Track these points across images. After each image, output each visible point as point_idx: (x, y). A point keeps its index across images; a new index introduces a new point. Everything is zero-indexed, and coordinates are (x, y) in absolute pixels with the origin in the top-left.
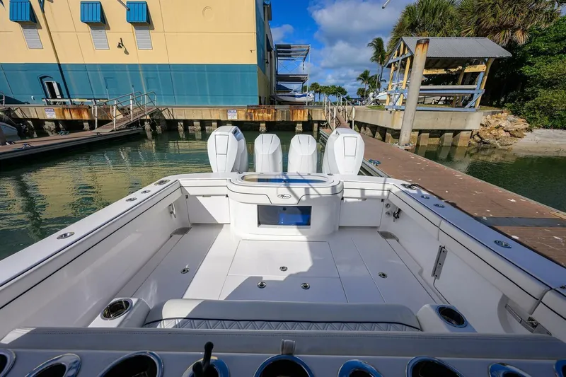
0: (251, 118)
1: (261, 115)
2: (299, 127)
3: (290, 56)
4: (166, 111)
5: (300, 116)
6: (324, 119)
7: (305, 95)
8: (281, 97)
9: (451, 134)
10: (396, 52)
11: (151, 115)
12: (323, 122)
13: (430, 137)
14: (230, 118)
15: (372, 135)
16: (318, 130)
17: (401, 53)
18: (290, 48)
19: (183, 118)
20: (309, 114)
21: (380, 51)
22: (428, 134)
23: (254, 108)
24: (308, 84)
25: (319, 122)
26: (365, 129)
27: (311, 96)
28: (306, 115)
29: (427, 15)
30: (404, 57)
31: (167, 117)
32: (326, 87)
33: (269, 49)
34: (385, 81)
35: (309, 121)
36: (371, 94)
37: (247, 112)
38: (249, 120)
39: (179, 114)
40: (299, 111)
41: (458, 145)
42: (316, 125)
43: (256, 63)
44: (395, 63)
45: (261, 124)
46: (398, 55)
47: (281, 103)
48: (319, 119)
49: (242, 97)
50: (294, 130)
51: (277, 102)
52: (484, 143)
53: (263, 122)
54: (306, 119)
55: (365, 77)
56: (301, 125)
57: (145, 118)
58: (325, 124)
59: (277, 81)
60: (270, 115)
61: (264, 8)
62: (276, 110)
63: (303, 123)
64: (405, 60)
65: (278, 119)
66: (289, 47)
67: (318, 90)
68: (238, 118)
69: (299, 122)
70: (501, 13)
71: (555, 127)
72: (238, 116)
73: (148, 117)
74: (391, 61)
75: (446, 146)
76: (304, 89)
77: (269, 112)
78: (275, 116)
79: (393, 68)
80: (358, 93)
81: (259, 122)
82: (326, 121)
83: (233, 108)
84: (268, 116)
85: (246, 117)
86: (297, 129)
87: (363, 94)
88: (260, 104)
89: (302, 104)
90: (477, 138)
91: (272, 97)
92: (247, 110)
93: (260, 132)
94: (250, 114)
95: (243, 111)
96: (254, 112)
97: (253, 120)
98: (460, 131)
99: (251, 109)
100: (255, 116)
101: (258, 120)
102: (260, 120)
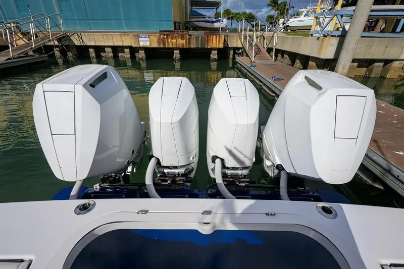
0: (164, 44)
1: (174, 41)
2: (213, 54)
4: (76, 36)
5: (216, 43)
6: (240, 46)
7: (219, 21)
8: (196, 23)
9: (382, 64)
11: (59, 40)
12: (239, 49)
13: (358, 67)
14: (142, 44)
15: (290, 63)
16: (234, 58)
19: (93, 44)
20: (225, 40)
22: (357, 64)
23: (167, 33)
24: (221, 10)
25: (235, 49)
26: (283, 57)
27: (225, 22)
28: (222, 41)
31: (77, 43)
32: (237, 14)
34: (293, 8)
35: (225, 48)
36: (282, 21)
37: (159, 39)
38: (162, 46)
39: (90, 40)
40: (214, 37)
41: (388, 77)
42: (232, 52)
45: (175, 51)
47: (196, 28)
48: (235, 46)
49: (158, 22)
50: (209, 57)
51: (191, 28)
53: (177, 49)
54: (221, 46)
55: (274, 3)
56: (216, 52)
57: (52, 43)
58: (241, 51)
59: (192, 6)
60: (184, 42)
62: (190, 35)
63: (219, 50)
65: (193, 46)
67: (230, 16)
68: (151, 45)
69: (214, 49)
72: (150, 42)
73: (56, 43)
75: (372, 78)
76: (217, 15)
77: (182, 38)
78: (189, 43)
80: (267, 20)
81: (173, 49)
82: (241, 48)
83: (146, 34)
84: (181, 42)
85: (159, 43)
86: (212, 56)
87: (272, 21)
88: (175, 29)
89: (217, 29)
91: (187, 22)
92: (160, 35)
93: (174, 60)
94: (163, 40)
95: (155, 36)
96: (167, 38)
97: (167, 47)
98: (392, 61)
99: (164, 35)
100: (168, 42)
101: (171, 47)
102: (174, 46)
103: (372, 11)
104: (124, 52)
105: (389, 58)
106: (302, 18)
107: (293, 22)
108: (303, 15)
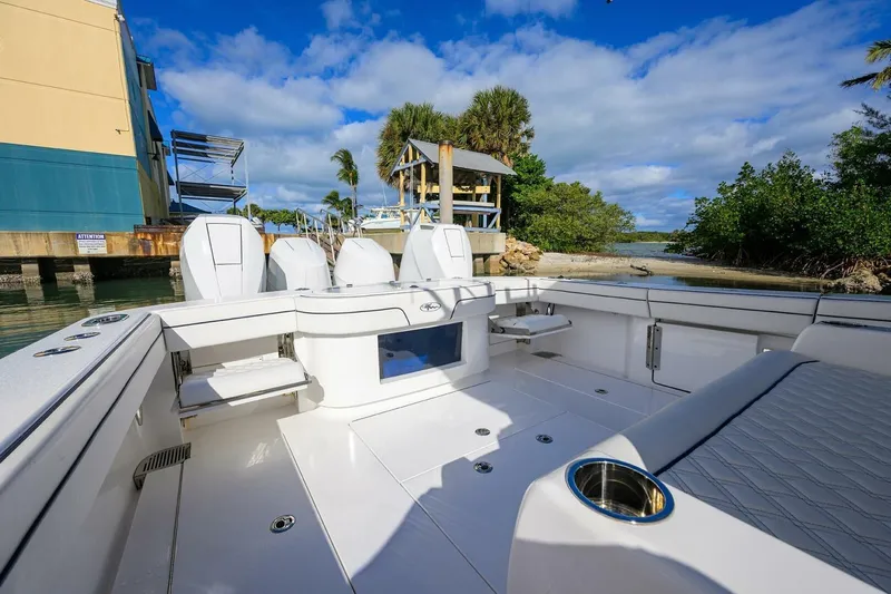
0: (146, 251)
1: (171, 243)
3: (205, 155)
9: (482, 259)
10: (403, 157)
14: (84, 252)
17: (411, 158)
18: (205, 141)
21: (351, 168)
29: (417, 124)
30: (416, 163)
32: (272, 212)
33: (157, 137)
37: (133, 240)
38: (140, 253)
43: (134, 155)
44: (403, 171)
45: (174, 263)
46: (407, 161)
52: (512, 268)
53: (177, 258)
55: (333, 199)
61: (139, 66)
64: (418, 167)
66: (203, 139)
68: (110, 252)
70: (487, 136)
71: (555, 251)
72: (109, 246)
74: (397, 168)
79: (402, 178)
81: (169, 259)
85: (134, 249)
88: (149, 223)
90: (504, 263)
92: (136, 234)
93: (171, 278)
94: (144, 243)
95: (123, 236)
96: (154, 239)
97: (153, 254)
98: (489, 255)
99: (146, 233)
100: (156, 246)
101: (164, 254)
102: (170, 254)
103: (454, 206)
104: (20, 272)
105: (486, 252)
106: (379, 219)
107: (368, 224)
108: (380, 215)
